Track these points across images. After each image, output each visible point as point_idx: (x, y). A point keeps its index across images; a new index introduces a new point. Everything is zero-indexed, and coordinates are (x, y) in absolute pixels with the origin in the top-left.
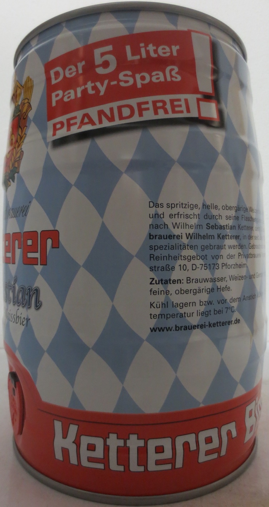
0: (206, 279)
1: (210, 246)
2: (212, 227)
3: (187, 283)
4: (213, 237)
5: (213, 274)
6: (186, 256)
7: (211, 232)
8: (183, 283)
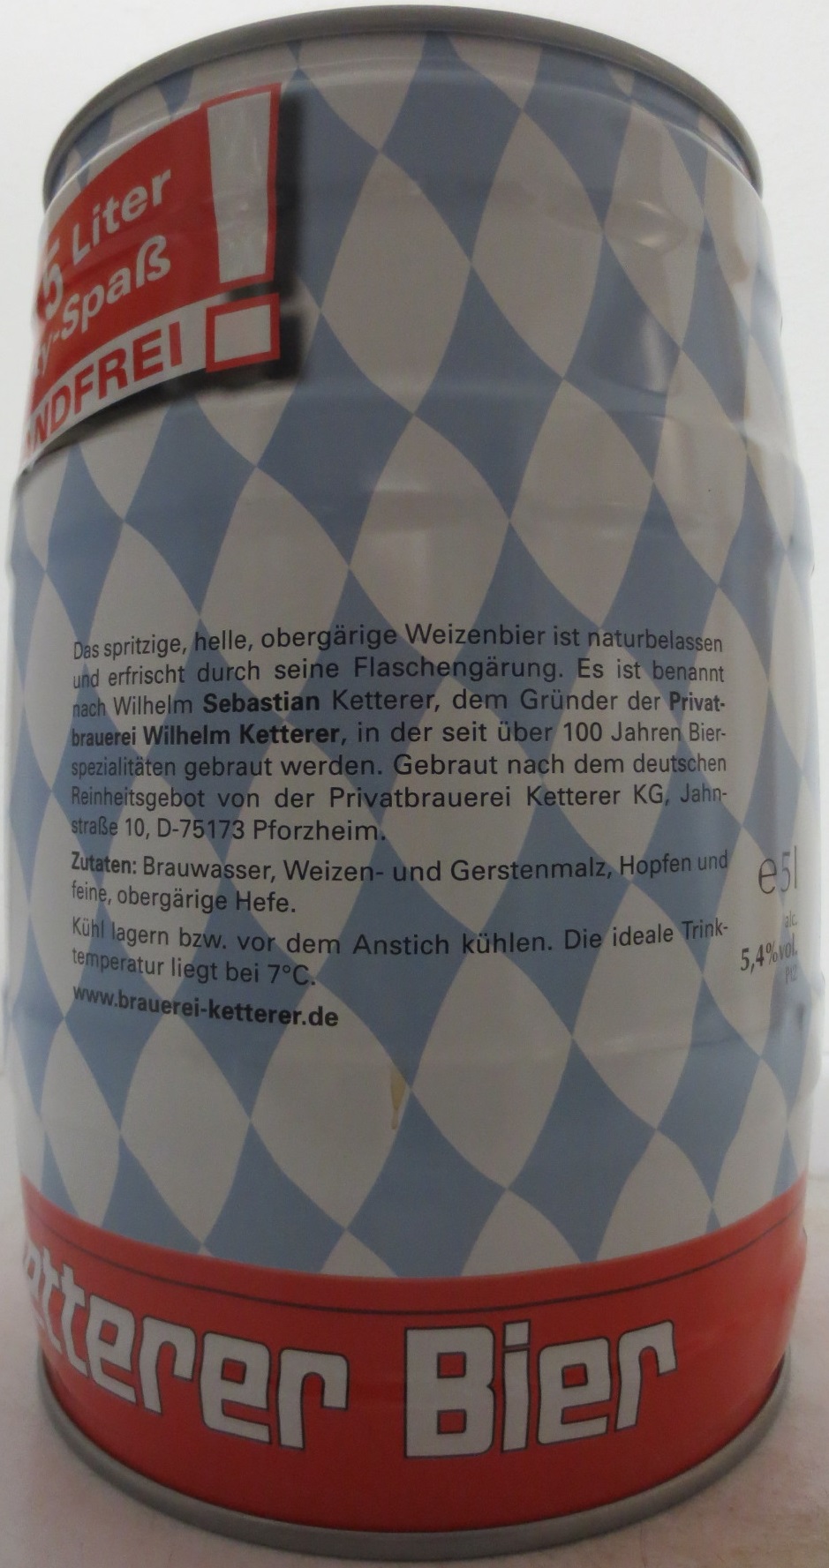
0: (200, 866)
1: (215, 764)
2: (221, 705)
3: (146, 873)
4: (224, 736)
5: (222, 852)
6: (143, 795)
7: (218, 721)
8: (135, 872)
